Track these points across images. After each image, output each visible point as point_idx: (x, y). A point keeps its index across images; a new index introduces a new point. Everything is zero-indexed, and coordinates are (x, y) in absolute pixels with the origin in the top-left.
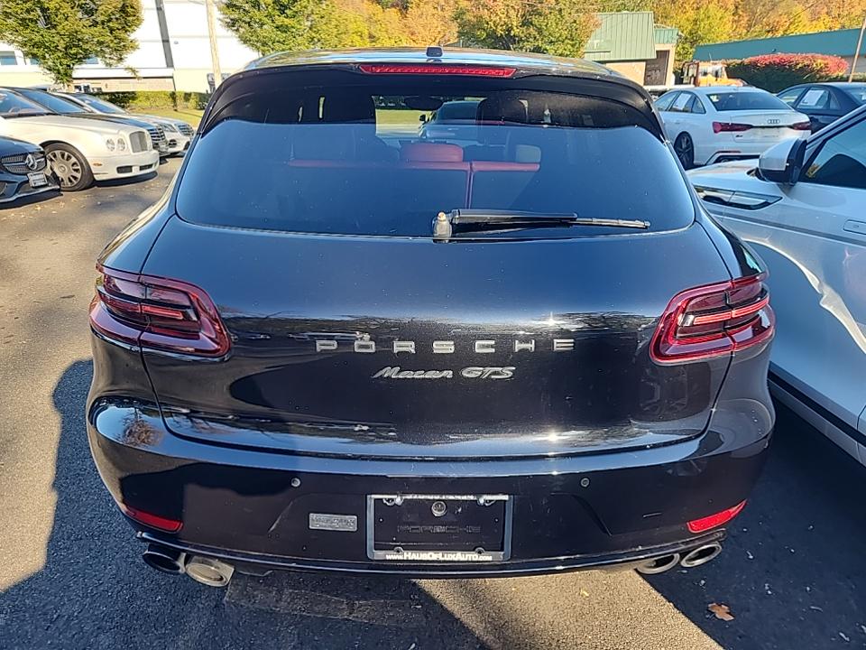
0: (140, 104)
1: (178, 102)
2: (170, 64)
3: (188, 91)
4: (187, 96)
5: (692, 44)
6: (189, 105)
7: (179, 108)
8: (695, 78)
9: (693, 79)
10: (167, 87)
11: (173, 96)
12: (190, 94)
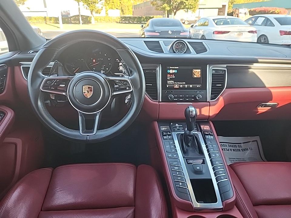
0: (33, 21)
1: (47, 20)
2: (45, 7)
3: (51, 16)
4: (50, 19)
5: (232, 3)
6: (51, 22)
7: (48, 23)
8: (238, 15)
9: (237, 15)
10: (43, 15)
11: (45, 18)
12: (51, 18)
